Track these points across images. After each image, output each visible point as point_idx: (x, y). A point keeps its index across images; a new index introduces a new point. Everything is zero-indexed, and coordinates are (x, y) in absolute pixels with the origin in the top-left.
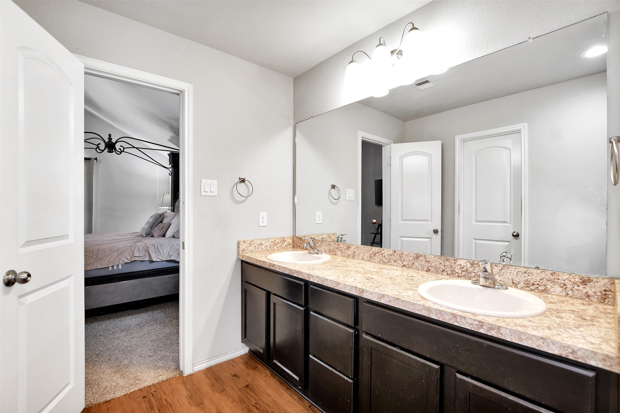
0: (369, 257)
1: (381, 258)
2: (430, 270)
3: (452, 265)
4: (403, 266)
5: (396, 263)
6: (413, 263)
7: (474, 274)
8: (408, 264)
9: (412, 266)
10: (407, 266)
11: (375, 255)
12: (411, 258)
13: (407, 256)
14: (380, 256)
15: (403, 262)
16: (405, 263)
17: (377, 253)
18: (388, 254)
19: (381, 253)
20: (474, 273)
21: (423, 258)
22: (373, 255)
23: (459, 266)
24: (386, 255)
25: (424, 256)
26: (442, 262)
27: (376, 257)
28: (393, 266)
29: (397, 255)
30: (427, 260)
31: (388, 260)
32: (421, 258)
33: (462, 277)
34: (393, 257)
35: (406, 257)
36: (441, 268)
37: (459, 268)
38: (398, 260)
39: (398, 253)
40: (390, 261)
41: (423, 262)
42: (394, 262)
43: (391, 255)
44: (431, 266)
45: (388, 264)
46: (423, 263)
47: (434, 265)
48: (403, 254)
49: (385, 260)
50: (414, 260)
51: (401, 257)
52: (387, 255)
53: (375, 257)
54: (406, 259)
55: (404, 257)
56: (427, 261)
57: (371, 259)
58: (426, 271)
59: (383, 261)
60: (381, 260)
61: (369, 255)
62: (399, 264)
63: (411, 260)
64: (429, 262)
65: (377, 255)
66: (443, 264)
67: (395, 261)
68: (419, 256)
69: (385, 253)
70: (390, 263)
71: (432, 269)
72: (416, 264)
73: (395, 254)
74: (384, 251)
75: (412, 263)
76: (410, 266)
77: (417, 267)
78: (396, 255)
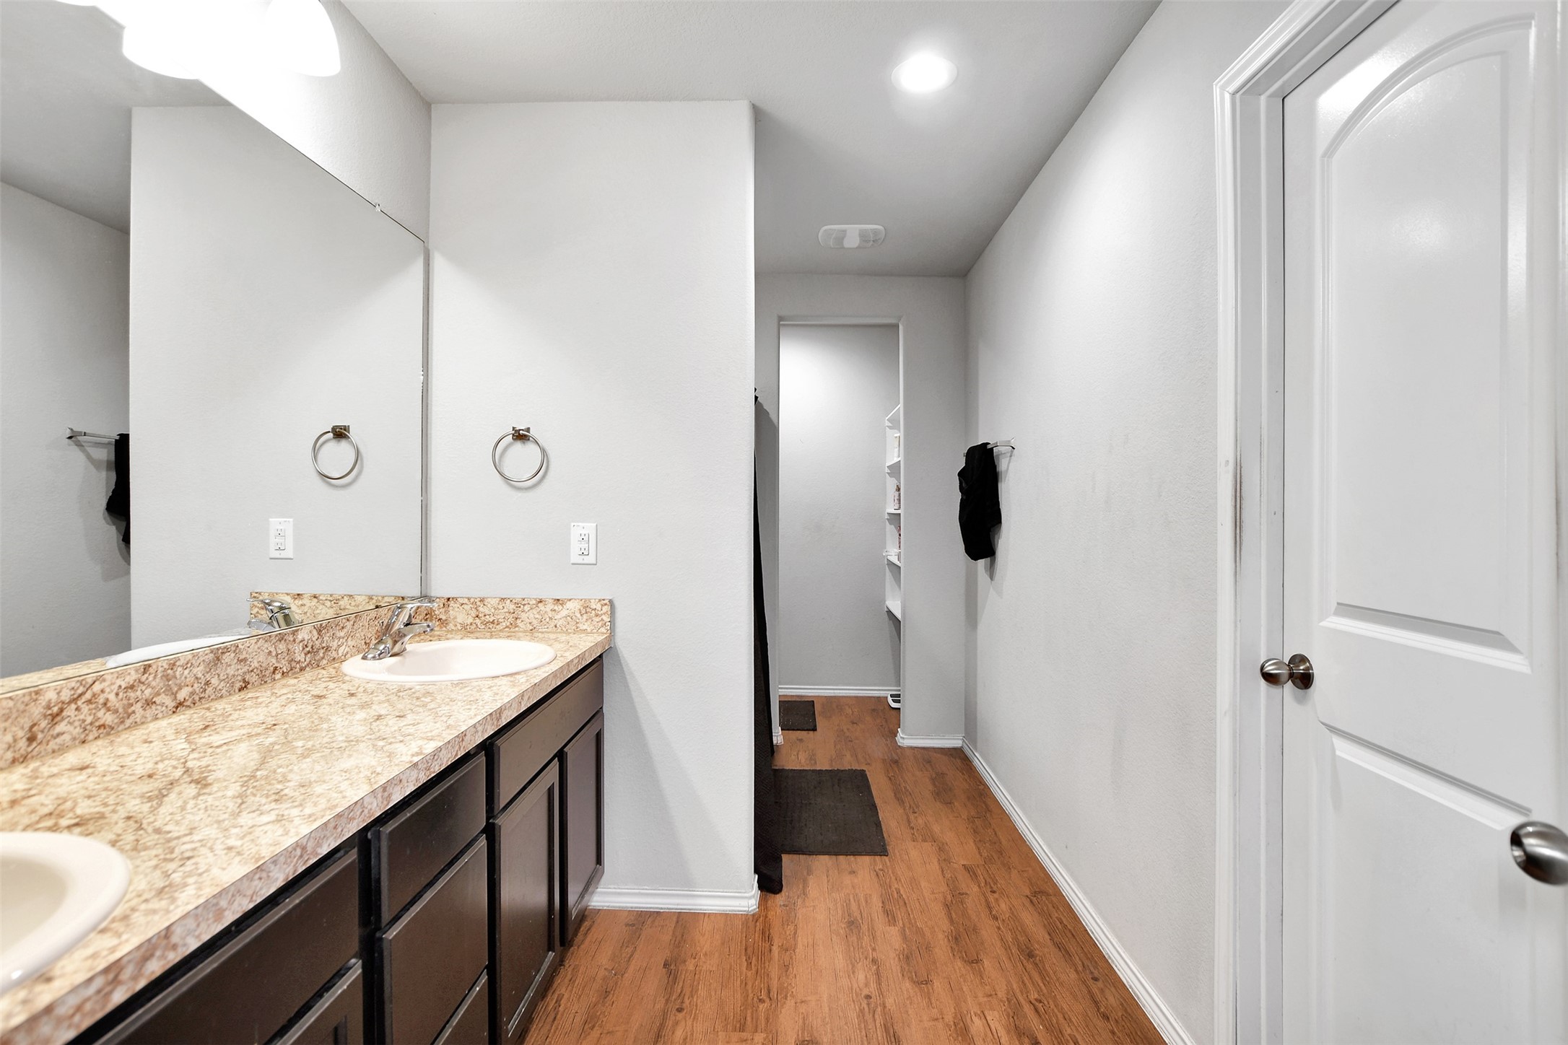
0: (22, 744)
1: (89, 719)
2: (249, 683)
3: (290, 647)
4: (177, 708)
5: (154, 707)
6: (208, 683)
7: (322, 651)
8: (192, 693)
9: (202, 695)
10: (188, 703)
11: (54, 716)
12: (199, 671)
13: (189, 665)
14: (85, 709)
15: (177, 692)
16: (182, 695)
17: (70, 703)
18: (120, 686)
19: (88, 695)
20: (323, 648)
21: (233, 655)
22: (44, 724)
23: (301, 644)
24: (112, 697)
25: (233, 649)
26: (272, 649)
27: (65, 722)
28: (143, 723)
29: (155, 678)
30: (242, 657)
31: (121, 710)
32: (227, 658)
33: (307, 669)
34: (139, 693)
35: (186, 672)
36: (271, 664)
37: (301, 649)
38: (159, 695)
39: (160, 669)
40: (130, 711)
41: (232, 667)
42: (145, 710)
43: (132, 687)
44: (251, 669)
45: (122, 727)
46: (231, 671)
47: (257, 665)
48: (174, 664)
49: (109, 718)
50: (208, 673)
51: (169, 680)
52: (117, 694)
53: (61, 727)
54: (186, 678)
55: (178, 674)
56: (241, 661)
57: (34, 744)
58: (240, 690)
59: (99, 727)
60: (91, 724)
61: (20, 734)
62: (164, 708)
63: (200, 675)
64: (245, 660)
65: (70, 711)
66: (274, 654)
67: (149, 703)
68: (223, 653)
69: (107, 690)
70: (128, 722)
71: (253, 678)
72: (215, 681)
73: (146, 675)
74: (104, 680)
75: (203, 683)
76: (197, 698)
77: (218, 689)
78: (151, 678)
